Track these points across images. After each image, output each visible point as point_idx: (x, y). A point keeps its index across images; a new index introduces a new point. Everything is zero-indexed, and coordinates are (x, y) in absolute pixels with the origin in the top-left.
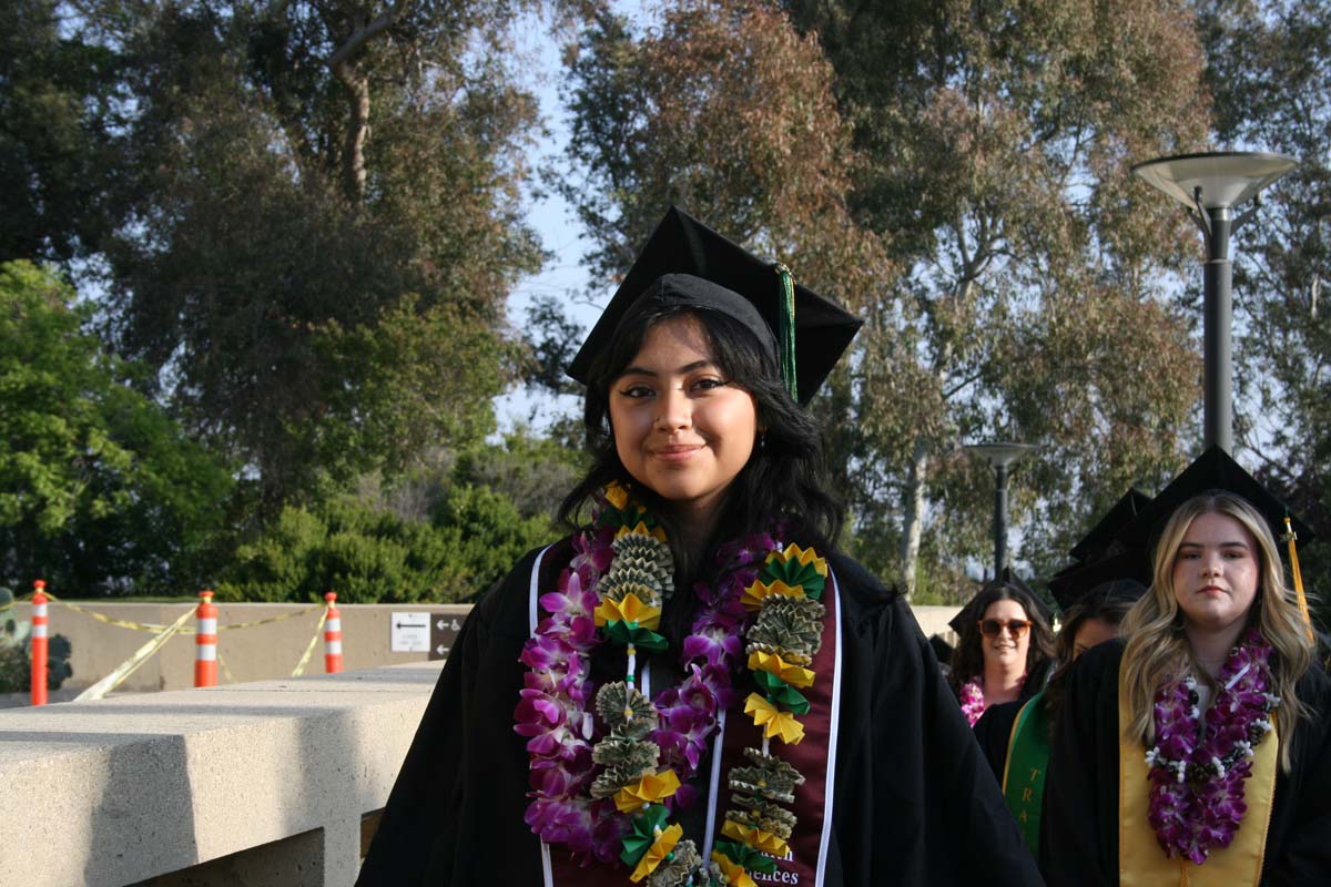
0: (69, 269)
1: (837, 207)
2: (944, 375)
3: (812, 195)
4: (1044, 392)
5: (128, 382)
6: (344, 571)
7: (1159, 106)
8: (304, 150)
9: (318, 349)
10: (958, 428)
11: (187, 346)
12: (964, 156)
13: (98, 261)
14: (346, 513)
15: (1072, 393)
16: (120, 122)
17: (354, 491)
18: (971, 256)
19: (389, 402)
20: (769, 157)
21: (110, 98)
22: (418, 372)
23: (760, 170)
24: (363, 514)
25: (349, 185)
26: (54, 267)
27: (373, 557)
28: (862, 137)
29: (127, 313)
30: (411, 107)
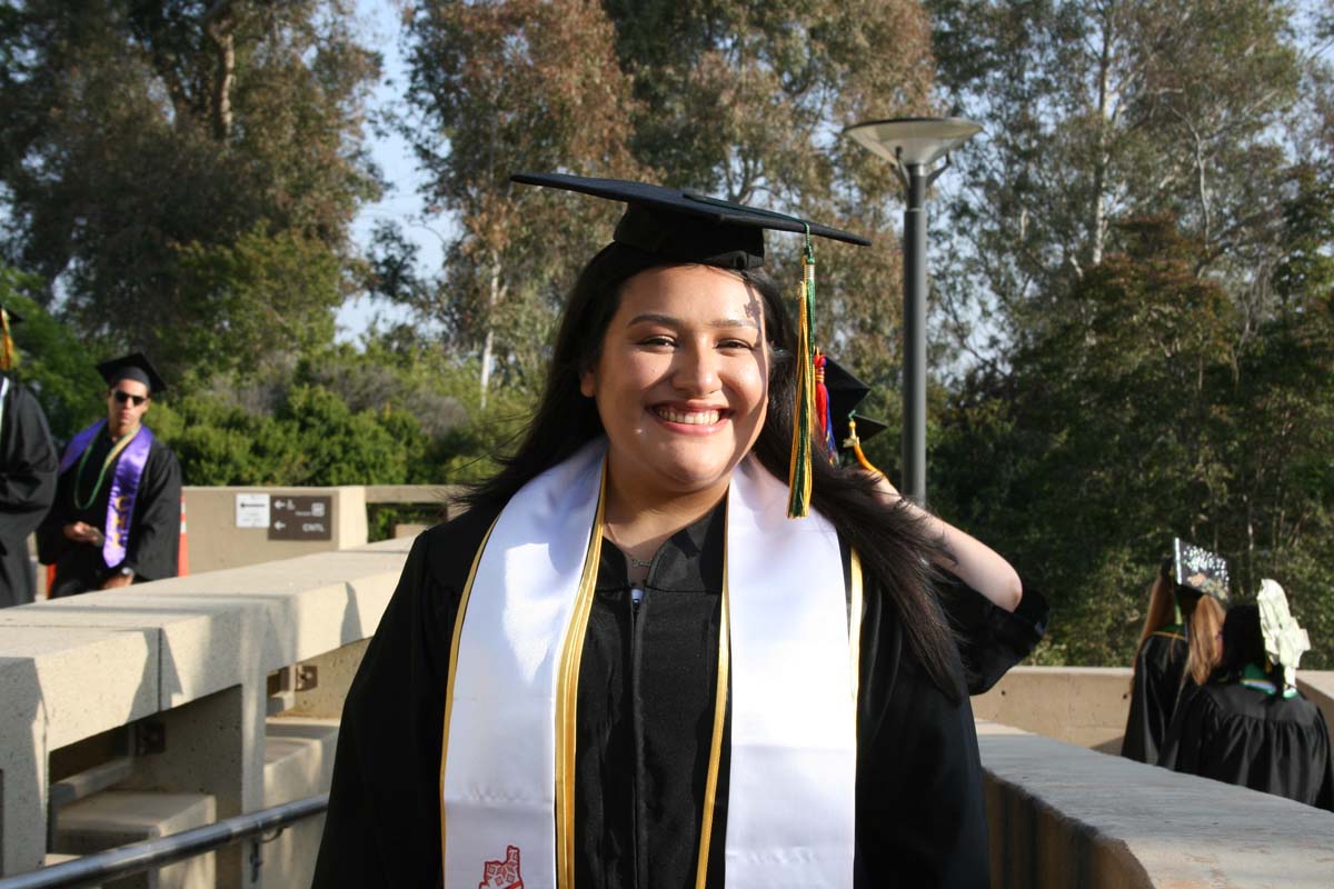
1: (622, 149)
3: (601, 138)
5: (26, 292)
6: (198, 456)
7: (887, 65)
8: (177, 97)
9: (186, 265)
11: (77, 262)
12: (726, 108)
14: (201, 408)
16: (22, 69)
17: (211, 388)
18: (735, 189)
19: (243, 312)
20: (563, 106)
21: (14, 48)
22: (270, 288)
23: (557, 117)
24: (215, 410)
25: (219, 130)
27: (223, 445)
28: (641, 90)
29: (26, 233)
30: (269, 60)
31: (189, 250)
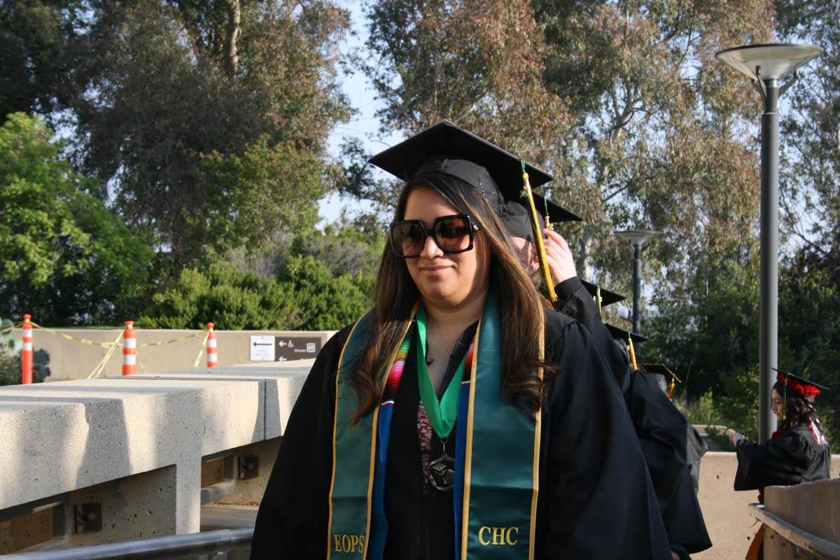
0: (51, 118)
1: (535, 80)
2: (603, 188)
3: (519, 72)
4: (666, 199)
5: (87, 191)
6: (221, 309)
7: (741, 17)
8: (199, 44)
9: (206, 169)
10: (611, 221)
11: (124, 168)
12: (617, 49)
13: (68, 113)
14: (222, 273)
15: (684, 199)
16: (83, 25)
17: (228, 259)
18: (621, 111)
19: (250, 203)
20: (491, 48)
21: (77, 10)
22: (270, 185)
23: (486, 56)
24: (233, 274)
25: (228, 67)
26: (41, 117)
27: (239, 301)
28: (551, 35)
29: (87, 147)
30: (267, 16)
31: (210, 157)
